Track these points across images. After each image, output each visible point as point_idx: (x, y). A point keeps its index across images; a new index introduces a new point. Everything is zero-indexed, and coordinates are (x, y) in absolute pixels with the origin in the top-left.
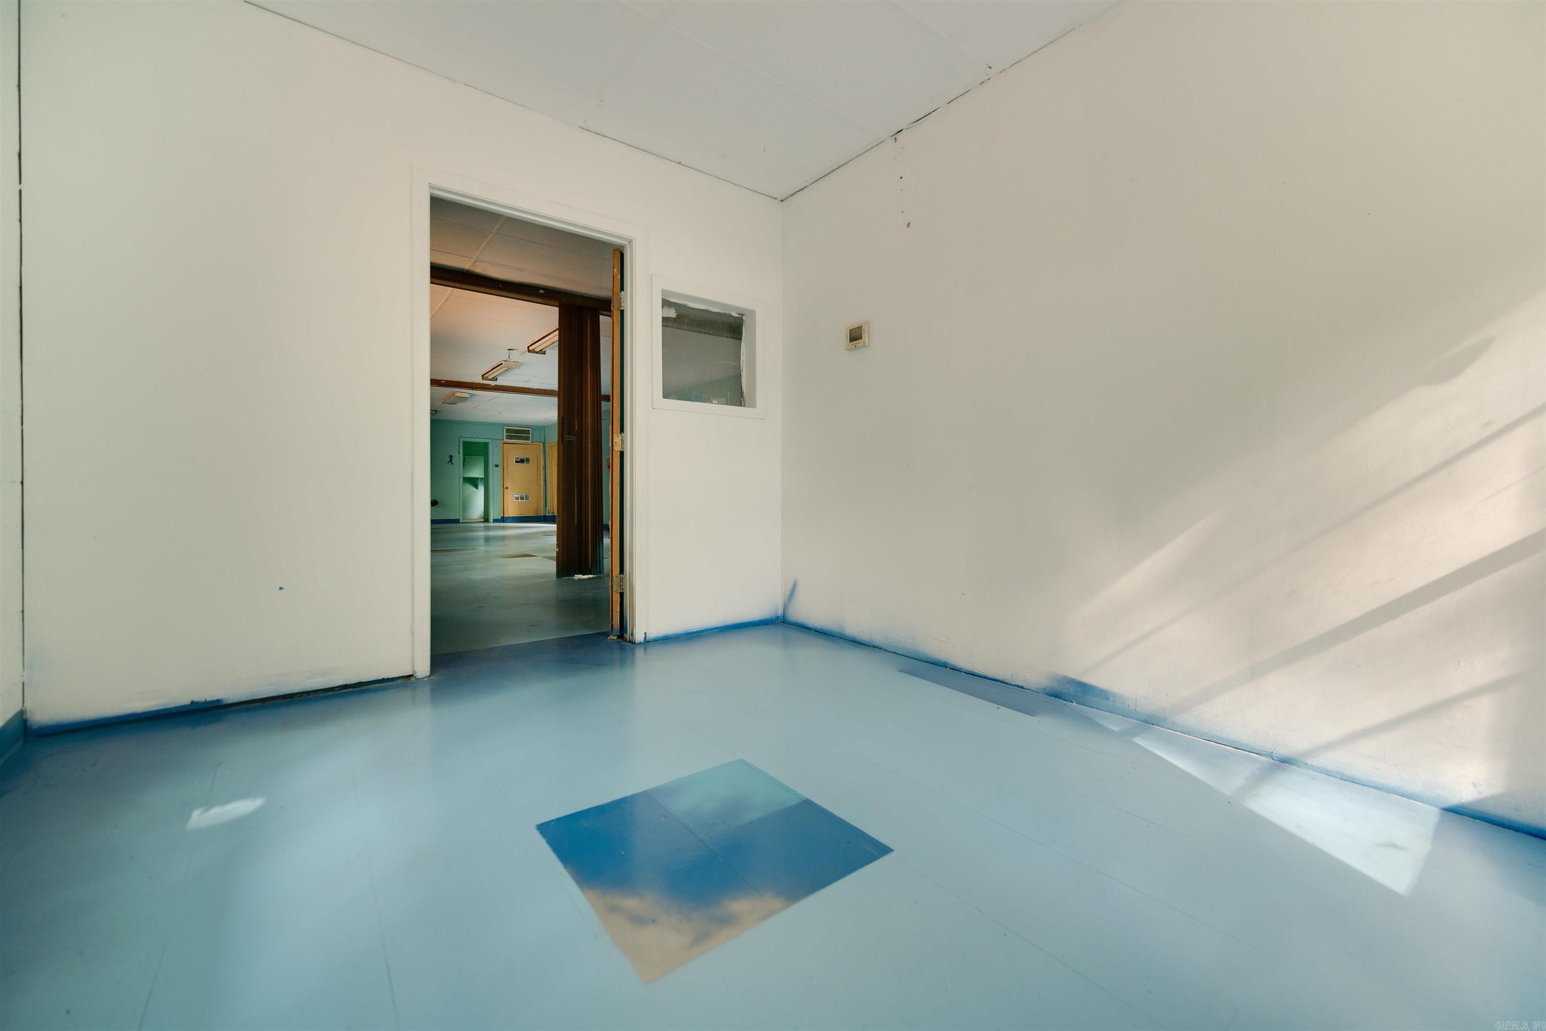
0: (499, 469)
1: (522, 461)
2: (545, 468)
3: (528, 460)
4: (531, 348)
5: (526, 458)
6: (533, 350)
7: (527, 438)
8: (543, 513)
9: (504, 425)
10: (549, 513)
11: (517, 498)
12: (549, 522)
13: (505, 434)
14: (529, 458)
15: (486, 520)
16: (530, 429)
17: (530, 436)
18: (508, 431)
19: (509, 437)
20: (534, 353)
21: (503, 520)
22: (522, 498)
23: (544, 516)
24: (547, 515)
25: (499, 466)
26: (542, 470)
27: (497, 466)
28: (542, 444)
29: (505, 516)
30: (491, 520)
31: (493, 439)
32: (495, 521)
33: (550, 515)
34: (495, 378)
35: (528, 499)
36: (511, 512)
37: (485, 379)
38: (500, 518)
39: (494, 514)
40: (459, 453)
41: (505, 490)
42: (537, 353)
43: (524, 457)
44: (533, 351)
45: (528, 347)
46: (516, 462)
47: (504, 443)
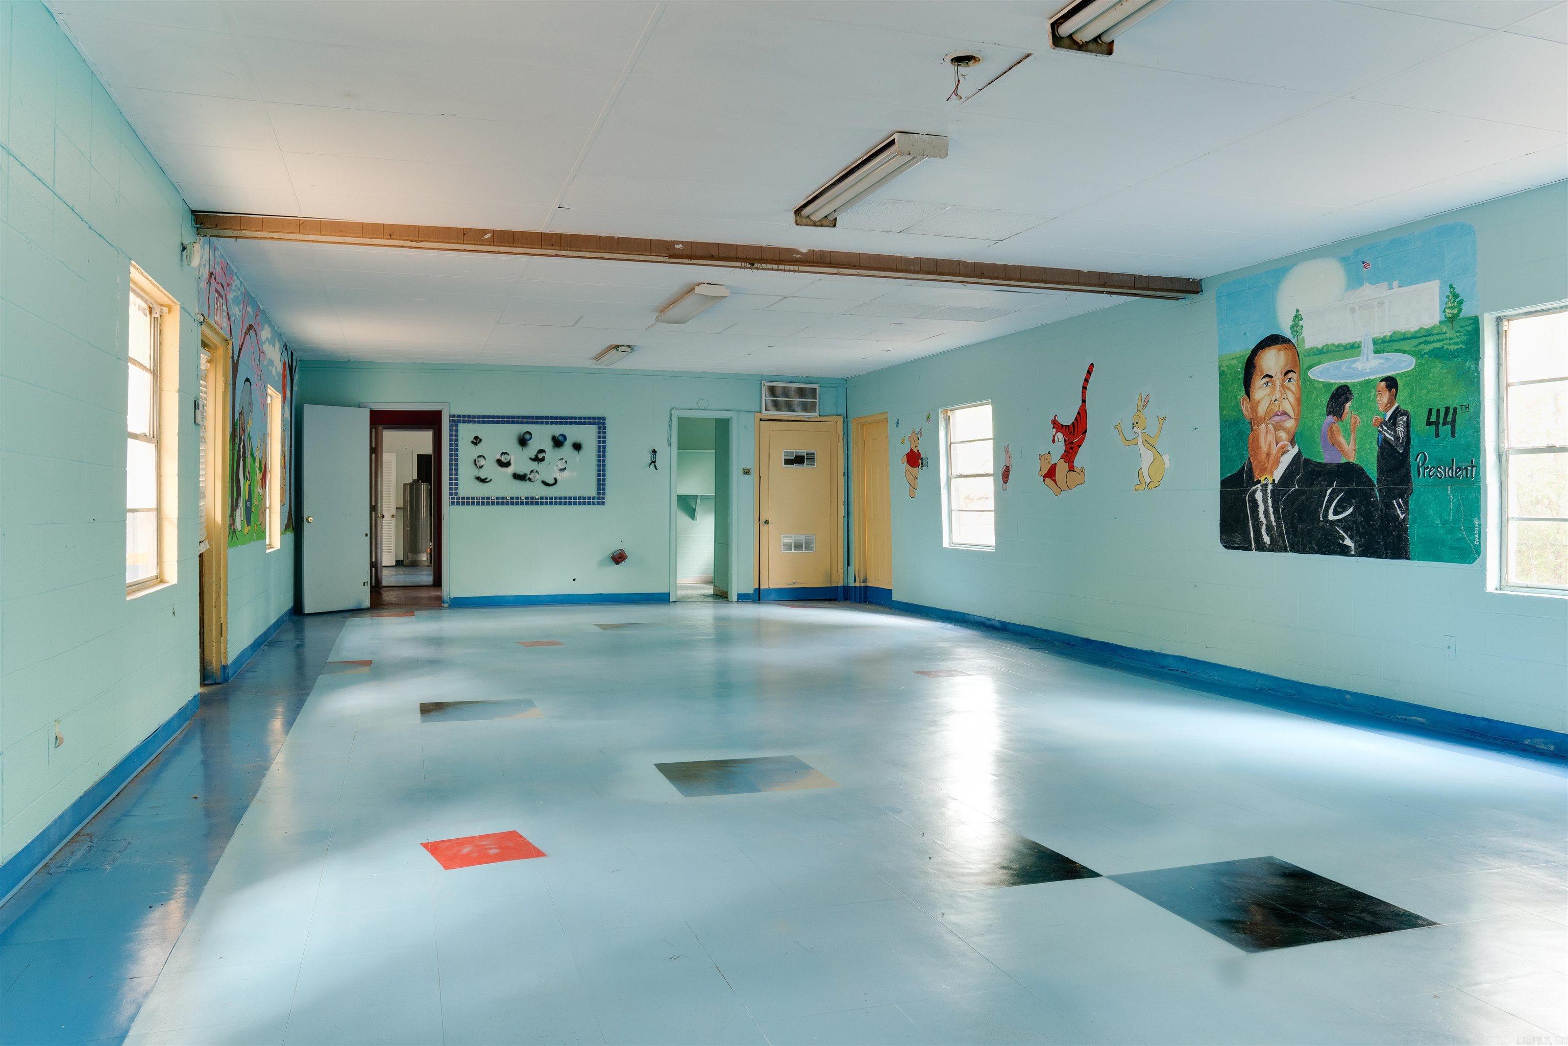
0: (751, 479)
1: (799, 460)
2: (847, 474)
3: (811, 458)
4: (1065, 29)
5: (807, 454)
6: (1070, 36)
7: (811, 408)
8: (841, 579)
9: (762, 378)
10: (855, 581)
11: (788, 547)
12: (855, 601)
13: (764, 398)
14: (813, 454)
15: (721, 596)
16: (817, 387)
17: (817, 401)
18: (771, 391)
19: (772, 406)
20: (1069, 48)
21: (758, 596)
22: (798, 546)
23: (844, 587)
24: (852, 584)
25: (752, 472)
26: (841, 480)
27: (746, 472)
28: (840, 419)
29: (849, 585)
30: (734, 597)
31: (739, 411)
32: (743, 598)
33: (857, 584)
34: (831, 218)
35: (811, 549)
36: (775, 580)
37: (804, 221)
38: (751, 592)
39: (739, 583)
40: (670, 443)
41: (764, 528)
42: (1081, 47)
43: (803, 451)
44: (1072, 43)
45: (1055, 26)
46: (788, 462)
47: (761, 420)
